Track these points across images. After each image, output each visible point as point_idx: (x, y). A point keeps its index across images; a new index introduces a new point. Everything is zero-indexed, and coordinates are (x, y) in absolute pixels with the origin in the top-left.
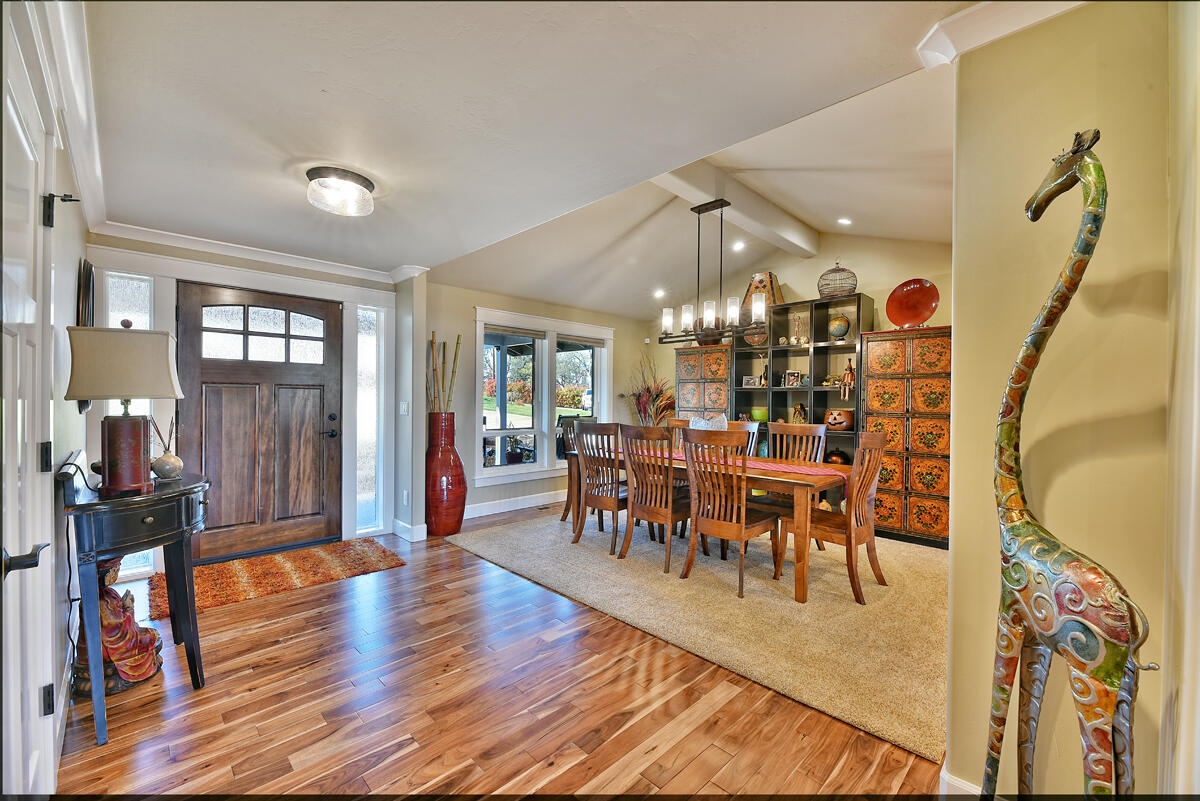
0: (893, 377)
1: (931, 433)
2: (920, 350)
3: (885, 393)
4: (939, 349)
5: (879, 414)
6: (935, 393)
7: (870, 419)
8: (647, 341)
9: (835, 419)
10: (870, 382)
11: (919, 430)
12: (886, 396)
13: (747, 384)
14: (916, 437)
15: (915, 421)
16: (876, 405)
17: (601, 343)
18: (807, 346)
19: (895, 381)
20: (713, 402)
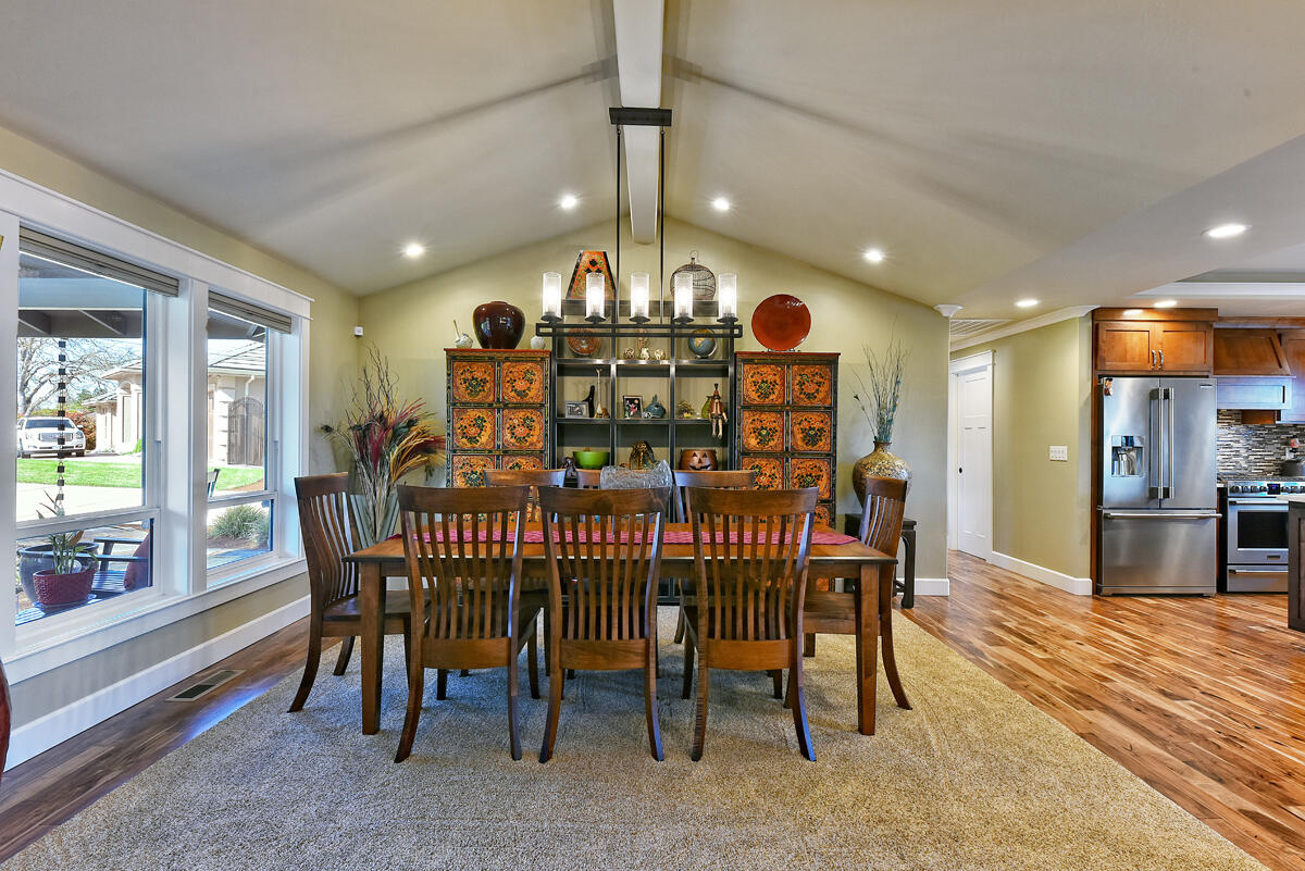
0: (772, 408)
1: (810, 475)
2: (798, 378)
3: (762, 428)
4: (817, 378)
5: (757, 454)
6: (814, 429)
7: (746, 460)
8: (359, 331)
9: (700, 461)
10: (747, 414)
11: (798, 472)
12: (764, 432)
13: (572, 412)
14: (795, 480)
15: (794, 461)
16: (753, 442)
17: (284, 322)
18: (666, 362)
19: (774, 415)
20: (519, 440)
